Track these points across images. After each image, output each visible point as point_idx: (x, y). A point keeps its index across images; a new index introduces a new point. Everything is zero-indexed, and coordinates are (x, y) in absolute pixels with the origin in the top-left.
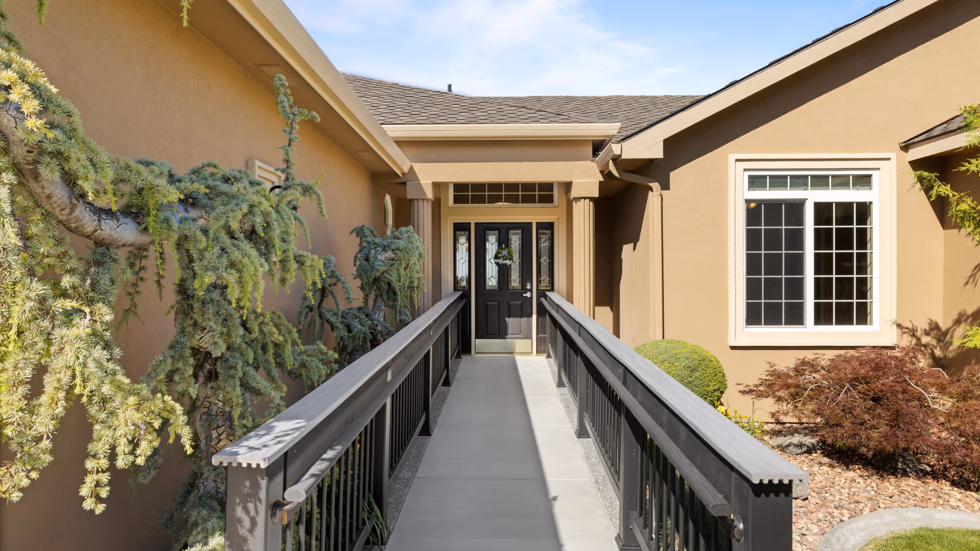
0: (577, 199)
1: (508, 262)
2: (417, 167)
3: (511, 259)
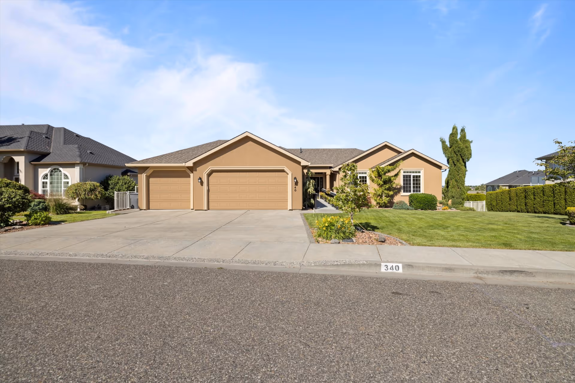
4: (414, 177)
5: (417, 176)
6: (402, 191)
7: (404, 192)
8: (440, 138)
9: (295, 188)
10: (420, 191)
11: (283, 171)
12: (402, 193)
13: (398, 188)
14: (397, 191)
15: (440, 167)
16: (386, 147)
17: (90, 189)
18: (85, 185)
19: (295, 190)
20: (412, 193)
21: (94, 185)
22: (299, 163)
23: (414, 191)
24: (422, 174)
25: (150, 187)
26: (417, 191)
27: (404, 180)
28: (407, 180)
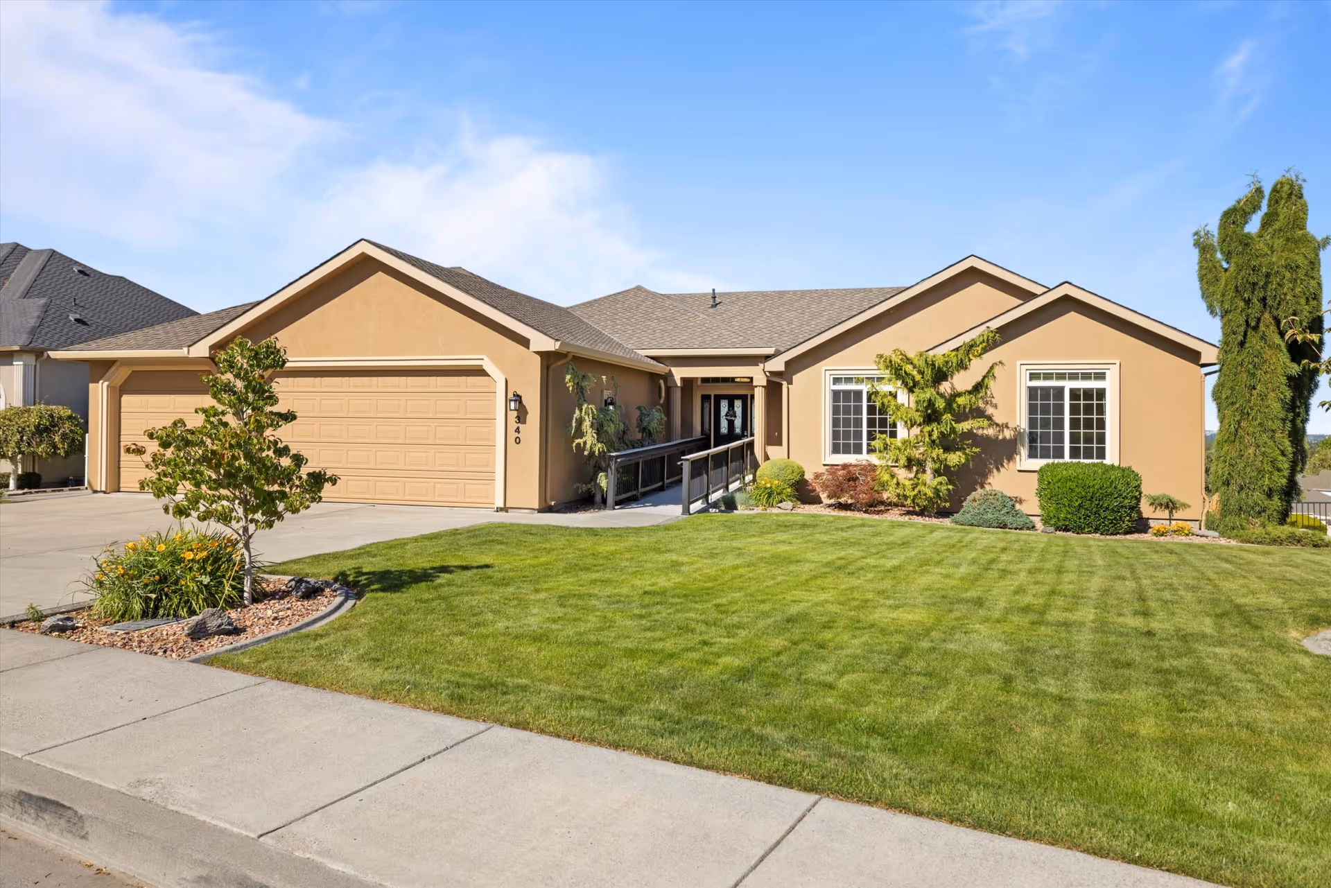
0: (756, 386)
1: (733, 418)
2: (673, 369)
3: (735, 417)
4: (1075, 394)
5: (1088, 394)
6: (1024, 451)
7: (1032, 455)
8: (1196, 234)
9: (518, 430)
10: (1101, 454)
11: (480, 372)
12: (1024, 461)
13: (1004, 439)
14: (1002, 451)
15: (1192, 356)
16: (972, 275)
17: (37, 427)
18: (26, 415)
19: (518, 441)
20: (1067, 458)
21: (52, 416)
22: (525, 342)
23: (1075, 453)
24: (1110, 385)
25: (122, 421)
26: (1088, 455)
27: (1032, 409)
28: (1045, 409)
